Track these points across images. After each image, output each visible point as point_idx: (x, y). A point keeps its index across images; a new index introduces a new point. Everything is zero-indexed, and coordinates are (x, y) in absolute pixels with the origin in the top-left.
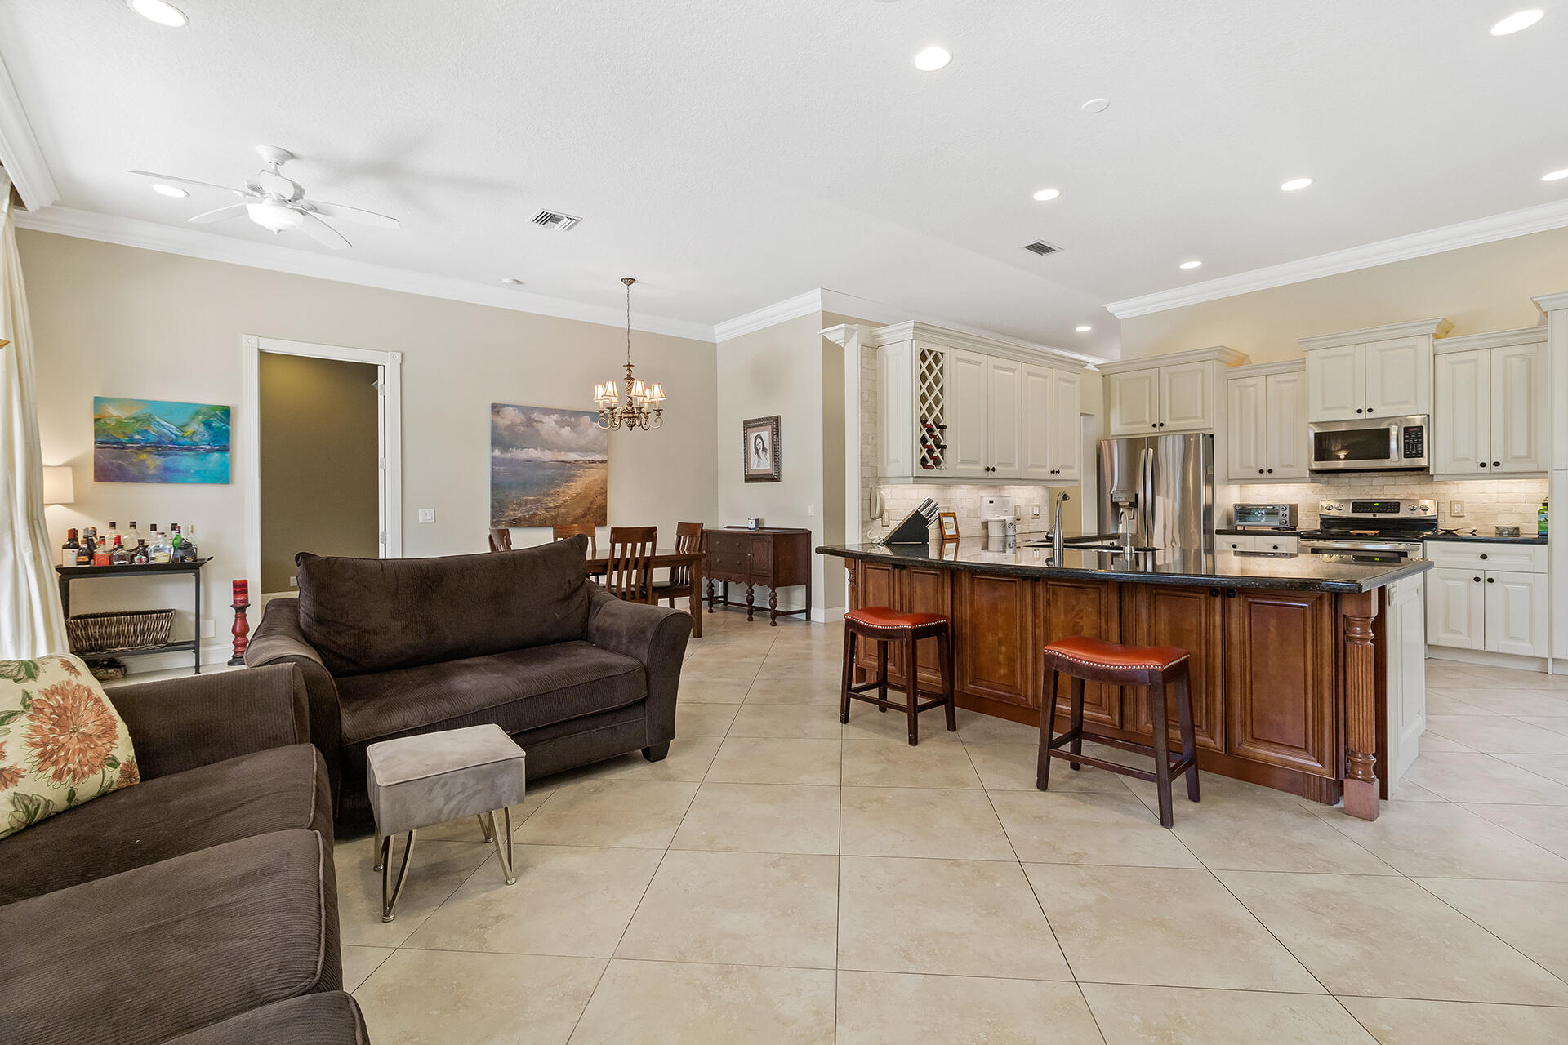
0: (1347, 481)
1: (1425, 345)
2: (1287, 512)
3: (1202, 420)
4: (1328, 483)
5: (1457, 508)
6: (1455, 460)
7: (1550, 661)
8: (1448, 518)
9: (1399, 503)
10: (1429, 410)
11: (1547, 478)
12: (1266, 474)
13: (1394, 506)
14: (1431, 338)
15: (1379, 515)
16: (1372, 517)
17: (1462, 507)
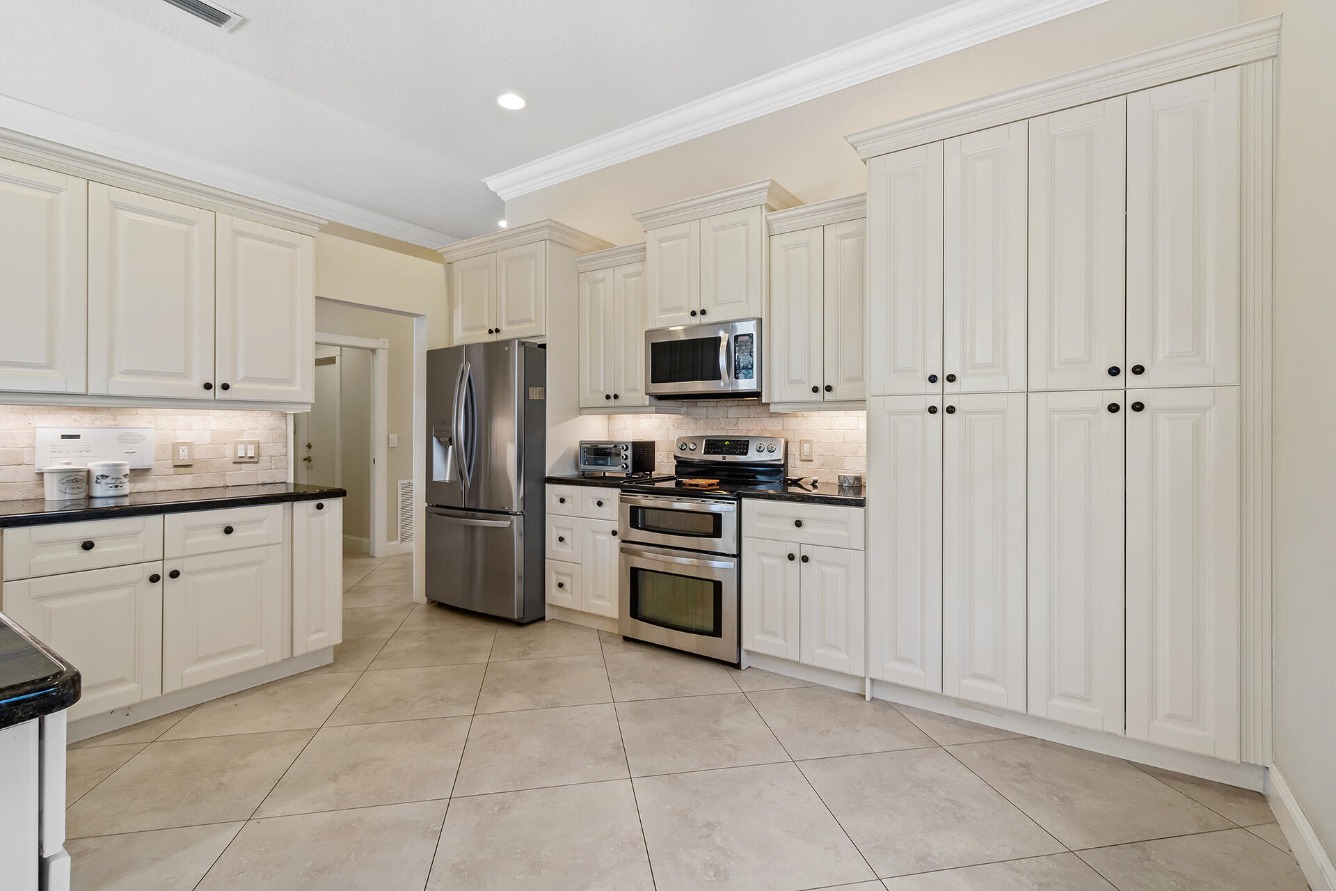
0: (704, 411)
1: (757, 218)
2: (629, 453)
3: (535, 325)
4: (687, 414)
5: (806, 447)
6: (791, 382)
7: (868, 682)
8: (798, 463)
9: (748, 441)
10: (761, 314)
11: (864, 409)
12: (612, 402)
13: (741, 446)
14: (764, 211)
15: (729, 458)
16: (722, 460)
17: (811, 448)
